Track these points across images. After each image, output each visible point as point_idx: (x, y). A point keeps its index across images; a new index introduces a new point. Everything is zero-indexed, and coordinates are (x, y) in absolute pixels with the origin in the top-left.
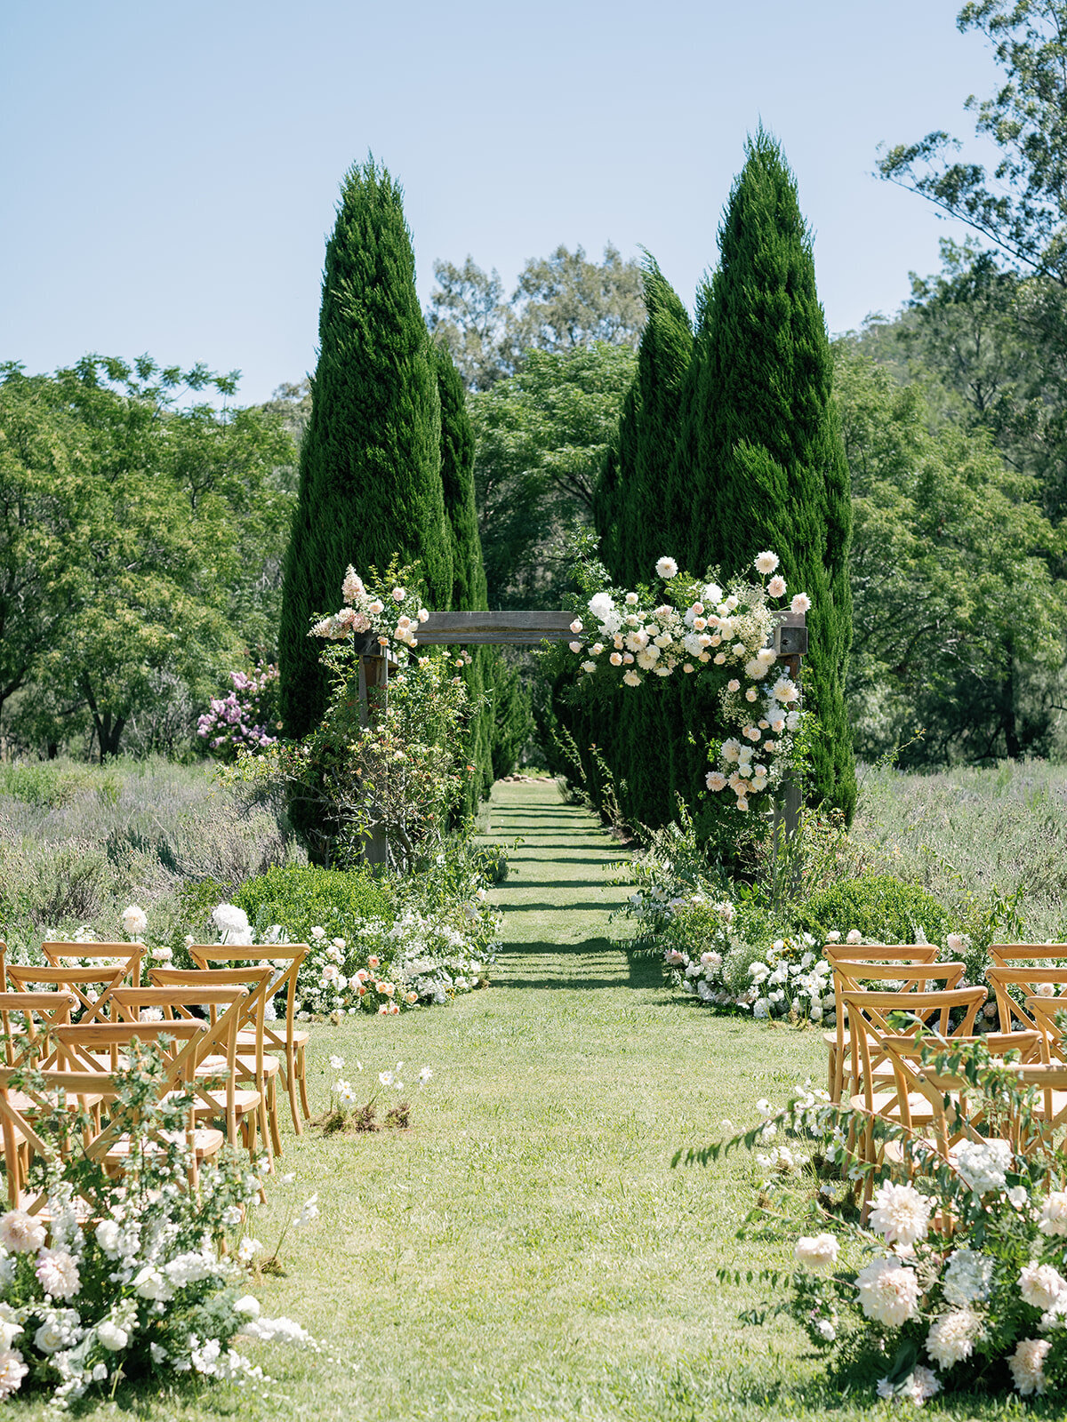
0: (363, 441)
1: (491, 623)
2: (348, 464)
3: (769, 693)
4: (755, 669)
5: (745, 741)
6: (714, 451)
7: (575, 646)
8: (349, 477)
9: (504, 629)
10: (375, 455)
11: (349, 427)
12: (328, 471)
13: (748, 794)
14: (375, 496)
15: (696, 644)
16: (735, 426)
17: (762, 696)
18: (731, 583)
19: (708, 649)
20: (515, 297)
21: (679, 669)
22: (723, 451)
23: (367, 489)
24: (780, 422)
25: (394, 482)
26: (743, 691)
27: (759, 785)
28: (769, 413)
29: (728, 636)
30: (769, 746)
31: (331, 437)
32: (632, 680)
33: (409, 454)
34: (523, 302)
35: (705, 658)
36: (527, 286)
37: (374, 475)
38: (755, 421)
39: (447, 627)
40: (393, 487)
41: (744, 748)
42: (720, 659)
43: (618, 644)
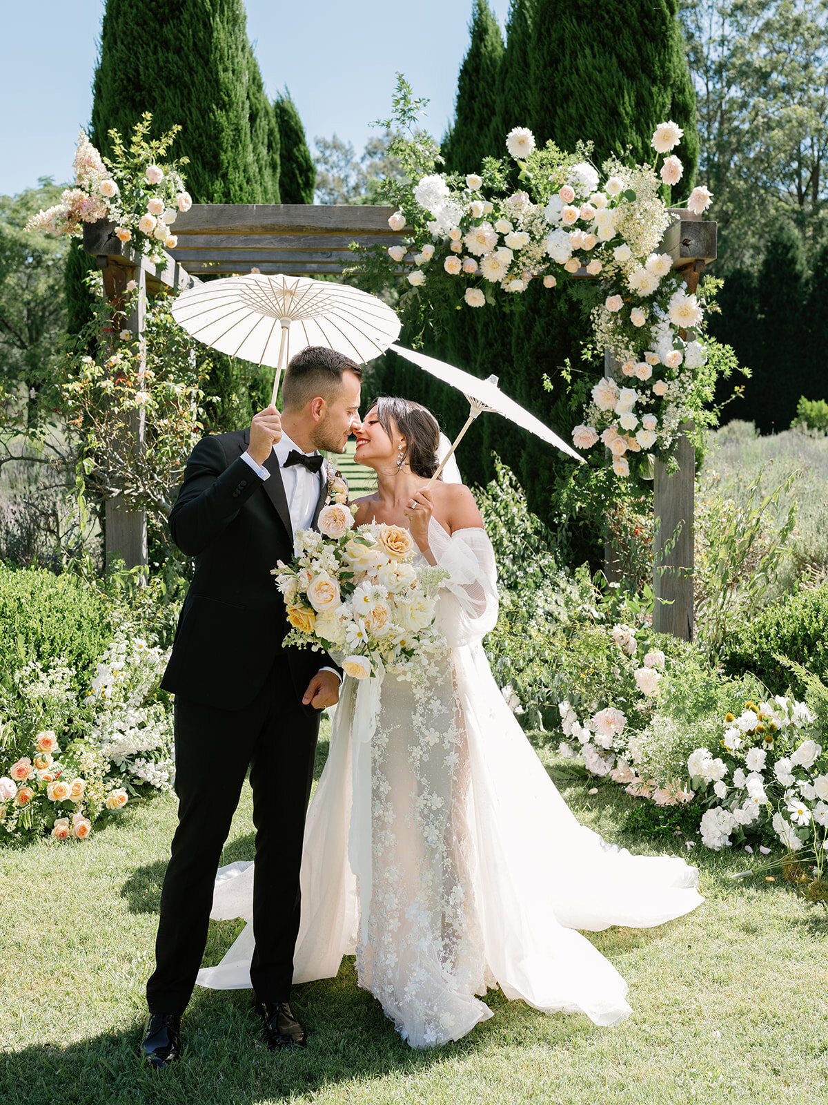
0: (155, 47)
1: (283, 220)
2: (137, 71)
3: (661, 315)
4: (643, 279)
5: (628, 382)
6: (550, 70)
7: (396, 253)
8: (139, 88)
9: (300, 229)
10: (167, 61)
11: (139, 29)
12: (115, 81)
13: (629, 453)
14: (168, 110)
15: (560, 248)
16: (575, 37)
17: (653, 319)
18: (606, 165)
19: (578, 253)
20: (363, 159)
21: (536, 282)
22: (560, 67)
23: (159, 101)
24: (626, 32)
25: (189, 93)
26: (626, 313)
27: (645, 440)
28: (613, 20)
29: (606, 235)
30: (660, 388)
31: (119, 43)
32: (475, 298)
33: (207, 62)
34: (368, 162)
35: (573, 267)
36: (371, 153)
37: (167, 85)
38: (598, 30)
39: (222, 225)
40: (189, 101)
41: (625, 390)
42: (594, 268)
43: (456, 247)
